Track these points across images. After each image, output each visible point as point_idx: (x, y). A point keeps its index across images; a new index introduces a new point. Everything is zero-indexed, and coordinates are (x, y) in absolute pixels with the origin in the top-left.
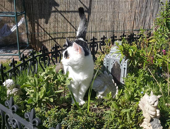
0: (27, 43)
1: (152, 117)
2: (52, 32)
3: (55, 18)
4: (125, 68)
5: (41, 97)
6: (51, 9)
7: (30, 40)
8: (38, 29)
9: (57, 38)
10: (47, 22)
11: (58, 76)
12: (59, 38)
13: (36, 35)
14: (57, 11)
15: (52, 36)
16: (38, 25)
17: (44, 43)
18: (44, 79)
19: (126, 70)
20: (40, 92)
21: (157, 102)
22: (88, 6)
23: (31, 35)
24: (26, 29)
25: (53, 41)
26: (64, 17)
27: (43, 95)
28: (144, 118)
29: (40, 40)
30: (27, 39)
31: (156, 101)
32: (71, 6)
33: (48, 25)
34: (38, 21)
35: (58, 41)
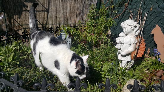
0: (6, 31)
2: (23, 24)
3: (25, 15)
6: (23, 9)
7: (8, 30)
8: (14, 22)
10: (19, 18)
11: (23, 48)
13: (13, 26)
14: (26, 10)
15: (23, 26)
16: (14, 20)
17: (18, 32)
18: (13, 49)
19: (70, 45)
20: (9, 58)
22: (47, 8)
23: (9, 26)
24: (5, 22)
25: (24, 30)
27: (11, 60)
29: (15, 30)
30: (6, 29)
33: (21, 19)
34: (13, 17)
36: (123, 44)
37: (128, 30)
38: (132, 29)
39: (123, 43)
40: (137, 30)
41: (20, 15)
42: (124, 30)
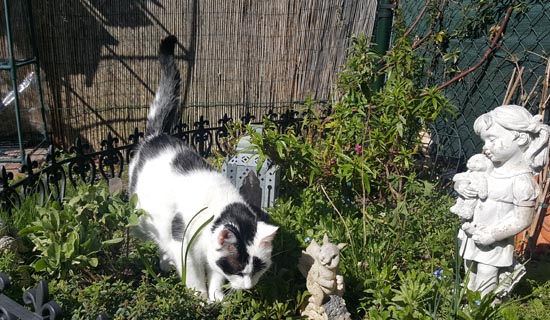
0: (44, 132)
1: (327, 291)
2: (103, 106)
3: (110, 73)
4: (270, 187)
5: (68, 255)
6: (100, 51)
7: (49, 126)
8: (68, 100)
9: (116, 121)
10: (89, 83)
11: (110, 207)
12: (120, 120)
13: (65, 113)
14: (113, 56)
15: (103, 115)
16: (70, 90)
17: (83, 133)
18: (77, 213)
19: (272, 191)
20: (65, 245)
21: (337, 257)
22: (187, 45)
23: (52, 114)
24: (39, 98)
25: (105, 126)
26: (131, 71)
27: (72, 251)
28: (310, 296)
29: (74, 126)
30: (42, 123)
31: (334, 257)
32: (147, 44)
33: (93, 88)
34: (68, 80)
35: (118, 127)
36: (484, 200)
37: (502, 148)
38: (521, 142)
39: (482, 196)
40: (539, 147)
41: (90, 71)
42: (488, 145)
